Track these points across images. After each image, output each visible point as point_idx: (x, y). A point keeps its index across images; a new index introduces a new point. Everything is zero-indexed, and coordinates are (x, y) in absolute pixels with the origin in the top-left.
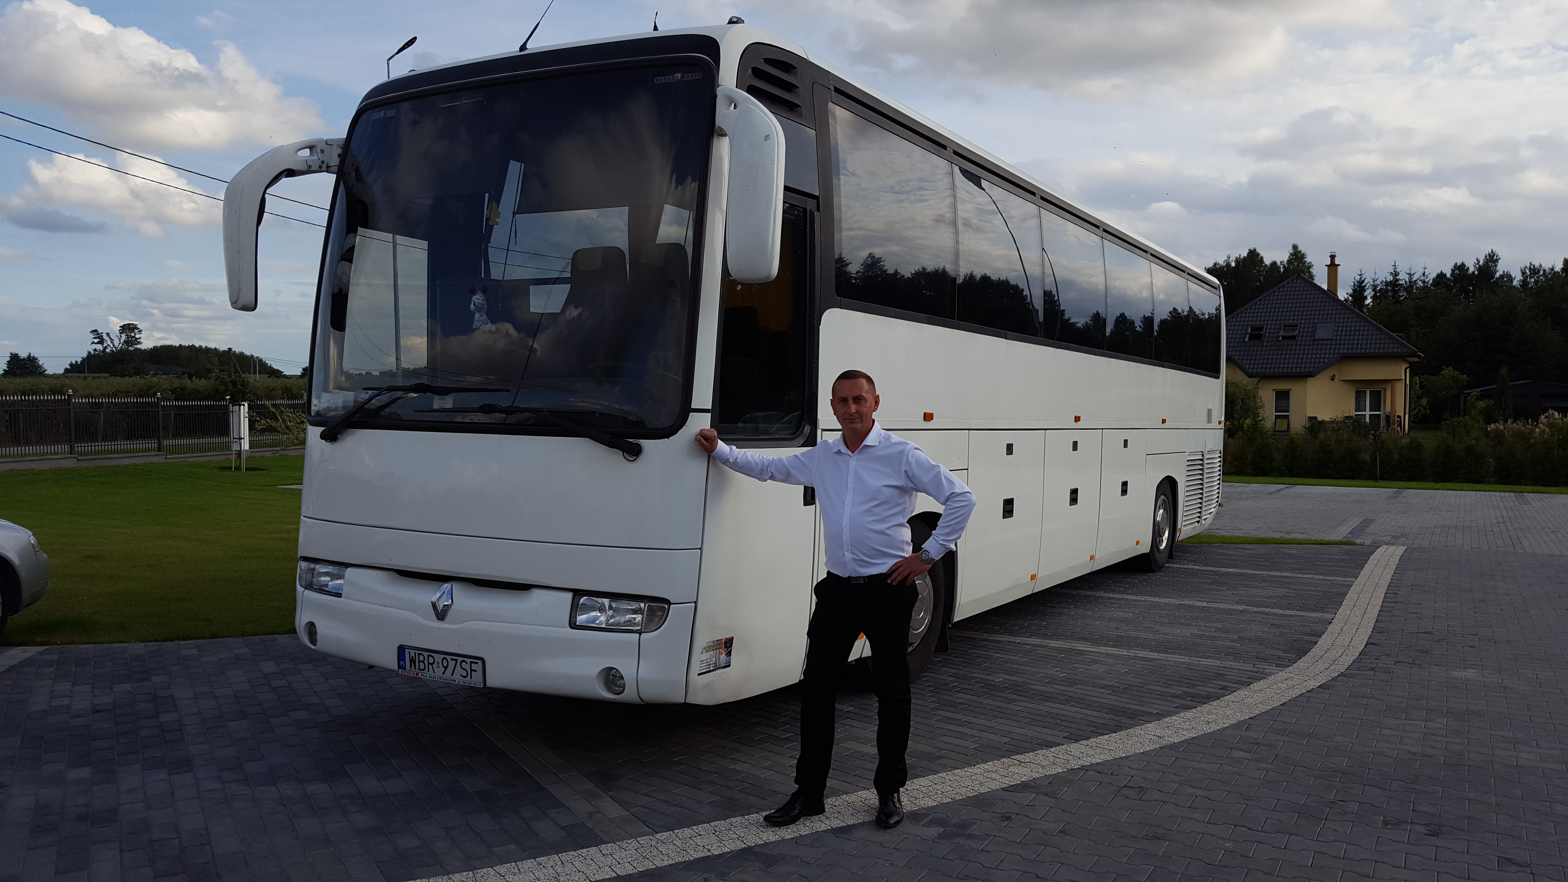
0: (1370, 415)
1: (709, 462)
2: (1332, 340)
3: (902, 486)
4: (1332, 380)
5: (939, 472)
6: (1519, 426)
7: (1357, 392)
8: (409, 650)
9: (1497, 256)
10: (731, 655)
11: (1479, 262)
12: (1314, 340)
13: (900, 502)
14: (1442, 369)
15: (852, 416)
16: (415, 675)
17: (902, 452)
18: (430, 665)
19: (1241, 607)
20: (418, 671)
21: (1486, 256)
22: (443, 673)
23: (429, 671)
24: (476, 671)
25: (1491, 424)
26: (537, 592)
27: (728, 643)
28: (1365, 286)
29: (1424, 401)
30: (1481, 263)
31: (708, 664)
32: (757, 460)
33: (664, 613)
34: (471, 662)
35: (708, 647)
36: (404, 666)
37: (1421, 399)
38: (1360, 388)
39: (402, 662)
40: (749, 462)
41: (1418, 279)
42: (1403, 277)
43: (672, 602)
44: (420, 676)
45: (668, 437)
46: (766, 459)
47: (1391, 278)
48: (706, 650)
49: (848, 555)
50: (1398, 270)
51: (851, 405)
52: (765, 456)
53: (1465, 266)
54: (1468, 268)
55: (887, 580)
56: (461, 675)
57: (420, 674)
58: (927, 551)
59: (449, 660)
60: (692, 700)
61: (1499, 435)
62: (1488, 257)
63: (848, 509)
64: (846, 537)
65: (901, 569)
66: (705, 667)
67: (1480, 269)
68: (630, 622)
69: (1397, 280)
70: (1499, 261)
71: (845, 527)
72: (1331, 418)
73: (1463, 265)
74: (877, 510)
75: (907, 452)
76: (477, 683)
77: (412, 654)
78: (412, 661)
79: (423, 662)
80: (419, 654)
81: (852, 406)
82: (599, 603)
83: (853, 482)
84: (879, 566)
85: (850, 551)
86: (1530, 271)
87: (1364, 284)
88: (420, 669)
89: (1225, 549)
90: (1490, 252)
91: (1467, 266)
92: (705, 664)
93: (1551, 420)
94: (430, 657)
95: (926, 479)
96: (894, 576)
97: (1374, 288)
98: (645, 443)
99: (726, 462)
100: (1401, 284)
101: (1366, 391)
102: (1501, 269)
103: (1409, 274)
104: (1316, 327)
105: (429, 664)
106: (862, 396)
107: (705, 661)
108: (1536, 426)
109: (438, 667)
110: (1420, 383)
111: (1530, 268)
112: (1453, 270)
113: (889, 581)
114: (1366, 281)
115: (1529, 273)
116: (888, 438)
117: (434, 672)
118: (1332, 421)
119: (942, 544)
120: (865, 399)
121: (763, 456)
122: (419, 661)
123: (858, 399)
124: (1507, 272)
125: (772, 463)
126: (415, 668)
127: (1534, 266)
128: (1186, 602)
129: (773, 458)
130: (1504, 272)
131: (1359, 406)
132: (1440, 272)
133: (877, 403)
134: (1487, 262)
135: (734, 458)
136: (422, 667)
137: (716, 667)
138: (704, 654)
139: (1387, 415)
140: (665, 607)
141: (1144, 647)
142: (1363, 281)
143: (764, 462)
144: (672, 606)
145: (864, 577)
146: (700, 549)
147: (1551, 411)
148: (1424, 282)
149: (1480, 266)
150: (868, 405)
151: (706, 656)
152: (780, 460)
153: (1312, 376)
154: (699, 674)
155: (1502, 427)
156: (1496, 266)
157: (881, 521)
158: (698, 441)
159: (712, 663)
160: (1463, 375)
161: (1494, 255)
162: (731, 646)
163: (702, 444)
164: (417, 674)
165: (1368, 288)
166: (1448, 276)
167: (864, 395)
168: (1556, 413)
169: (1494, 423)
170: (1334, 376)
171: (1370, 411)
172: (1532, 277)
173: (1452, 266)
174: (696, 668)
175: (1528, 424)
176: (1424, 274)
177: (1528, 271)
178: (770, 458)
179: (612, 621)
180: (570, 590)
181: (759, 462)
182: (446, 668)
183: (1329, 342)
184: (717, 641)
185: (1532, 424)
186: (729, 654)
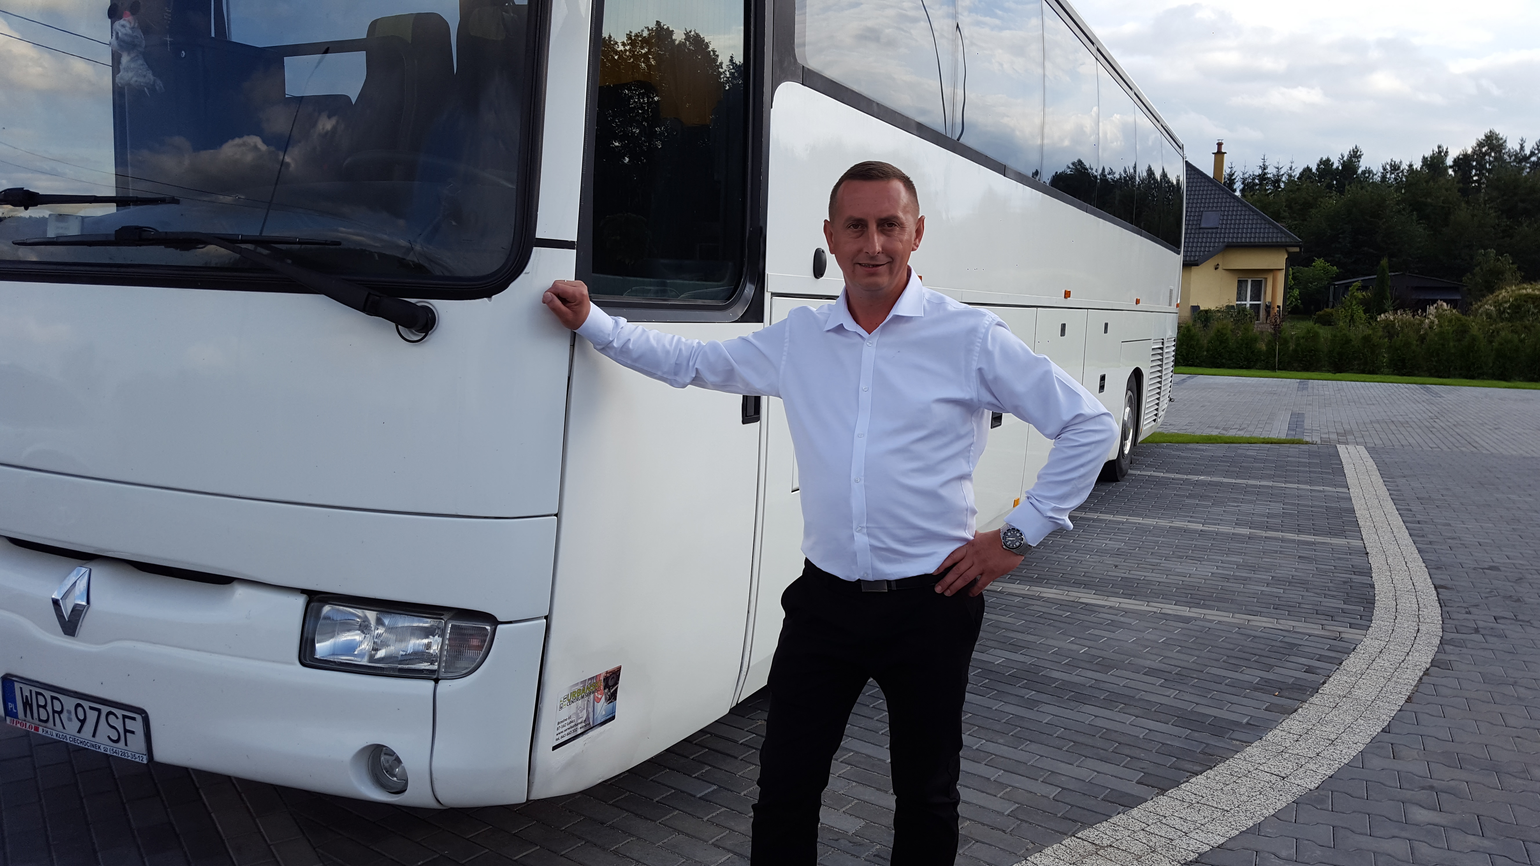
0: (1250, 304)
1: (573, 346)
2: (1218, 228)
3: (971, 400)
4: (1216, 269)
5: (1048, 373)
6: (1408, 316)
7: (1239, 281)
8: (22, 685)
9: (1361, 152)
10: (616, 700)
11: (1343, 157)
12: (1200, 228)
13: (963, 431)
14: (1314, 261)
15: (873, 258)
16: (33, 730)
17: (973, 331)
18: (56, 715)
19: (1246, 531)
20: (37, 722)
21: (1350, 152)
22: (79, 731)
23: (55, 725)
24: (133, 732)
25: (1380, 315)
26: (240, 592)
27: (611, 680)
28: (1235, 179)
29: (1296, 292)
30: (1345, 159)
31: (572, 724)
32: (668, 346)
33: (485, 641)
34: (124, 717)
35: (573, 694)
36: (15, 711)
37: (1293, 289)
38: (1242, 276)
39: (10, 705)
40: (653, 350)
41: (1285, 173)
42: (1271, 171)
43: (500, 619)
44: (40, 732)
45: (489, 296)
46: (685, 344)
47: (1260, 172)
48: (569, 701)
49: (861, 540)
50: (1267, 164)
51: (873, 236)
52: (683, 340)
53: (1330, 161)
54: (1333, 163)
55: (934, 586)
56: (109, 737)
57: (41, 729)
58: (1018, 531)
59: (87, 709)
60: (540, 793)
61: (1389, 326)
62: (1352, 153)
63: (861, 445)
64: (858, 503)
65: (963, 566)
66: (566, 733)
67: (1344, 165)
68: (420, 655)
69: (1265, 174)
70: (1362, 157)
71: (856, 481)
72: (1217, 307)
73: (1328, 160)
74: (921, 448)
75: (983, 331)
76: (137, 755)
77: (26, 693)
78: (27, 704)
79: (44, 707)
80: (37, 694)
81: (876, 237)
82: (359, 617)
83: (871, 390)
84: (922, 559)
85: (865, 530)
86: (1391, 168)
87: (1234, 177)
88: (40, 720)
89: (1178, 450)
90: (1354, 148)
91: (1332, 161)
92: (567, 727)
93: (1440, 310)
94: (54, 701)
95: (1021, 385)
96: (950, 578)
97: (1244, 180)
98: (442, 307)
99: (606, 348)
100: (1270, 178)
101: (1247, 280)
102: (1363, 165)
103: (1278, 168)
104: (1201, 216)
105: (54, 712)
106: (896, 217)
107: (568, 721)
108: (1425, 316)
109: (70, 720)
110: (1293, 274)
111: (1391, 164)
112: (1318, 165)
113: (938, 589)
114: (1236, 174)
115: (1389, 169)
116: (940, 304)
117: (64, 728)
118: (1218, 310)
119: (1051, 517)
120: (902, 226)
121: (679, 340)
122: (39, 706)
123: (888, 224)
124: (1369, 168)
125: (696, 352)
126: (33, 718)
127: (1395, 162)
128: (1178, 524)
129: (699, 343)
130: (1366, 168)
131: (1240, 296)
132: (1306, 166)
133: (919, 232)
134: (1351, 158)
135: (622, 342)
136: (44, 717)
137: (588, 727)
138: (566, 708)
139: (1267, 305)
140: (487, 630)
141: (1165, 597)
142: (1233, 174)
143: (680, 350)
144: (500, 627)
145: (889, 582)
146: (556, 515)
147: (1439, 302)
148: (1290, 176)
149: (1344, 161)
150: (906, 237)
151: (569, 711)
152: (714, 347)
153: (1197, 265)
154: (554, 748)
155: (1392, 318)
156: (1359, 161)
157: (928, 470)
158: (548, 304)
159: (580, 721)
160: (1333, 266)
161: (1358, 151)
162: (616, 683)
163: (555, 310)
164: (37, 729)
165: (1237, 181)
166: (1314, 170)
167: (900, 214)
168: (1445, 304)
169: (1384, 313)
170: (1218, 265)
171: (1251, 301)
172: (1393, 173)
173: (1317, 161)
174: (548, 736)
175: (1418, 314)
176: (1291, 169)
177: (1388, 167)
178: (692, 343)
179: (381, 654)
180: (303, 591)
181: (672, 349)
182: (83, 722)
183: (1214, 231)
184: (589, 679)
185: (1422, 314)
186: (612, 697)
